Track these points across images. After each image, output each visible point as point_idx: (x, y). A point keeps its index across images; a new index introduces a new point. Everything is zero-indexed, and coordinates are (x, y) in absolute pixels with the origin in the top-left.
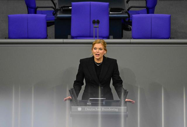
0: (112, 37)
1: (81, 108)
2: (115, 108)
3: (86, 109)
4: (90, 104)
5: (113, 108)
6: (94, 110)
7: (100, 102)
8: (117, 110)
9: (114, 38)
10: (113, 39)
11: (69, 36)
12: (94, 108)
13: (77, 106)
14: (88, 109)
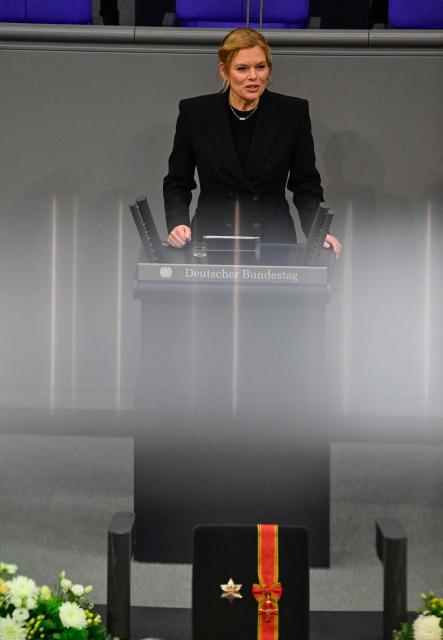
0: (316, 20)
1: (173, 268)
2: (287, 271)
3: (190, 273)
4: (205, 255)
5: (281, 271)
6: (214, 275)
7: (237, 250)
8: (294, 278)
9: (324, 26)
10: (321, 28)
11: (169, 17)
12: (215, 270)
13: (158, 262)
14: (194, 274)
